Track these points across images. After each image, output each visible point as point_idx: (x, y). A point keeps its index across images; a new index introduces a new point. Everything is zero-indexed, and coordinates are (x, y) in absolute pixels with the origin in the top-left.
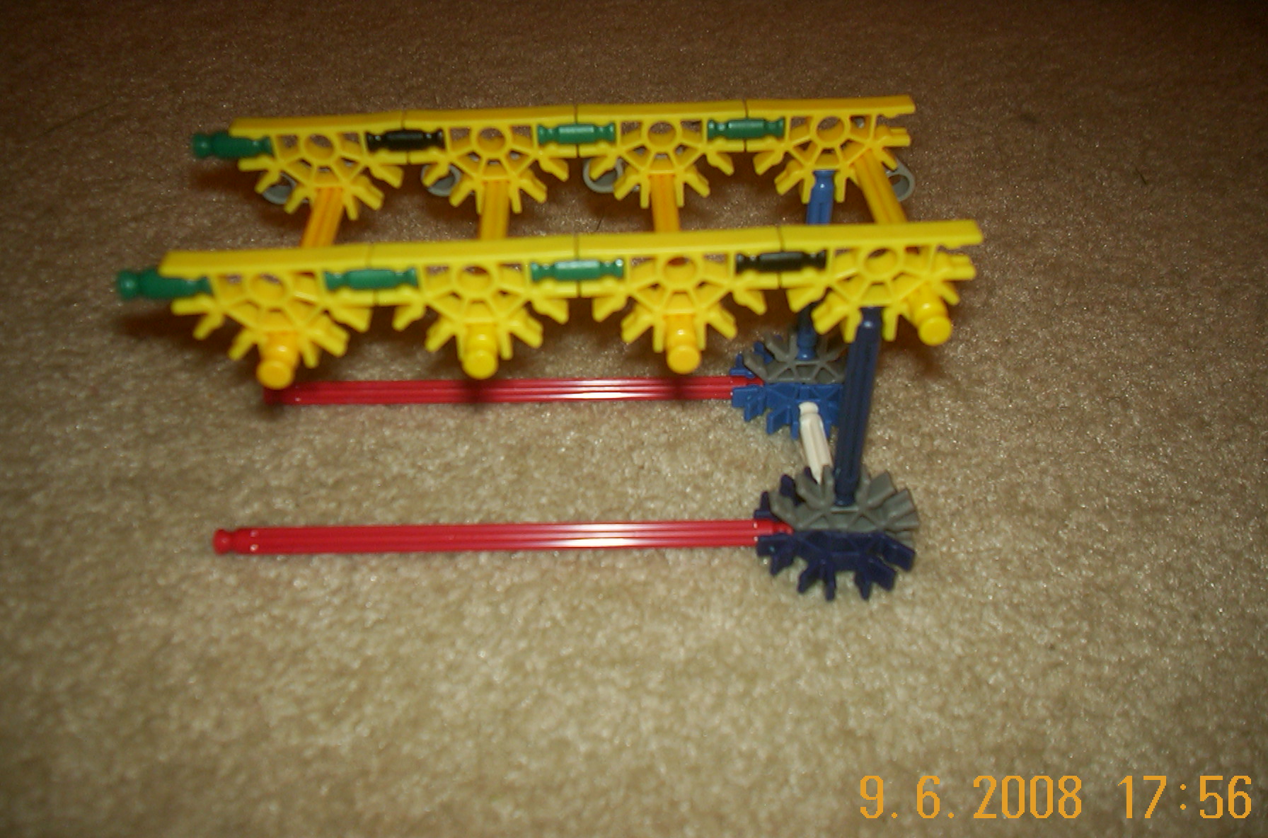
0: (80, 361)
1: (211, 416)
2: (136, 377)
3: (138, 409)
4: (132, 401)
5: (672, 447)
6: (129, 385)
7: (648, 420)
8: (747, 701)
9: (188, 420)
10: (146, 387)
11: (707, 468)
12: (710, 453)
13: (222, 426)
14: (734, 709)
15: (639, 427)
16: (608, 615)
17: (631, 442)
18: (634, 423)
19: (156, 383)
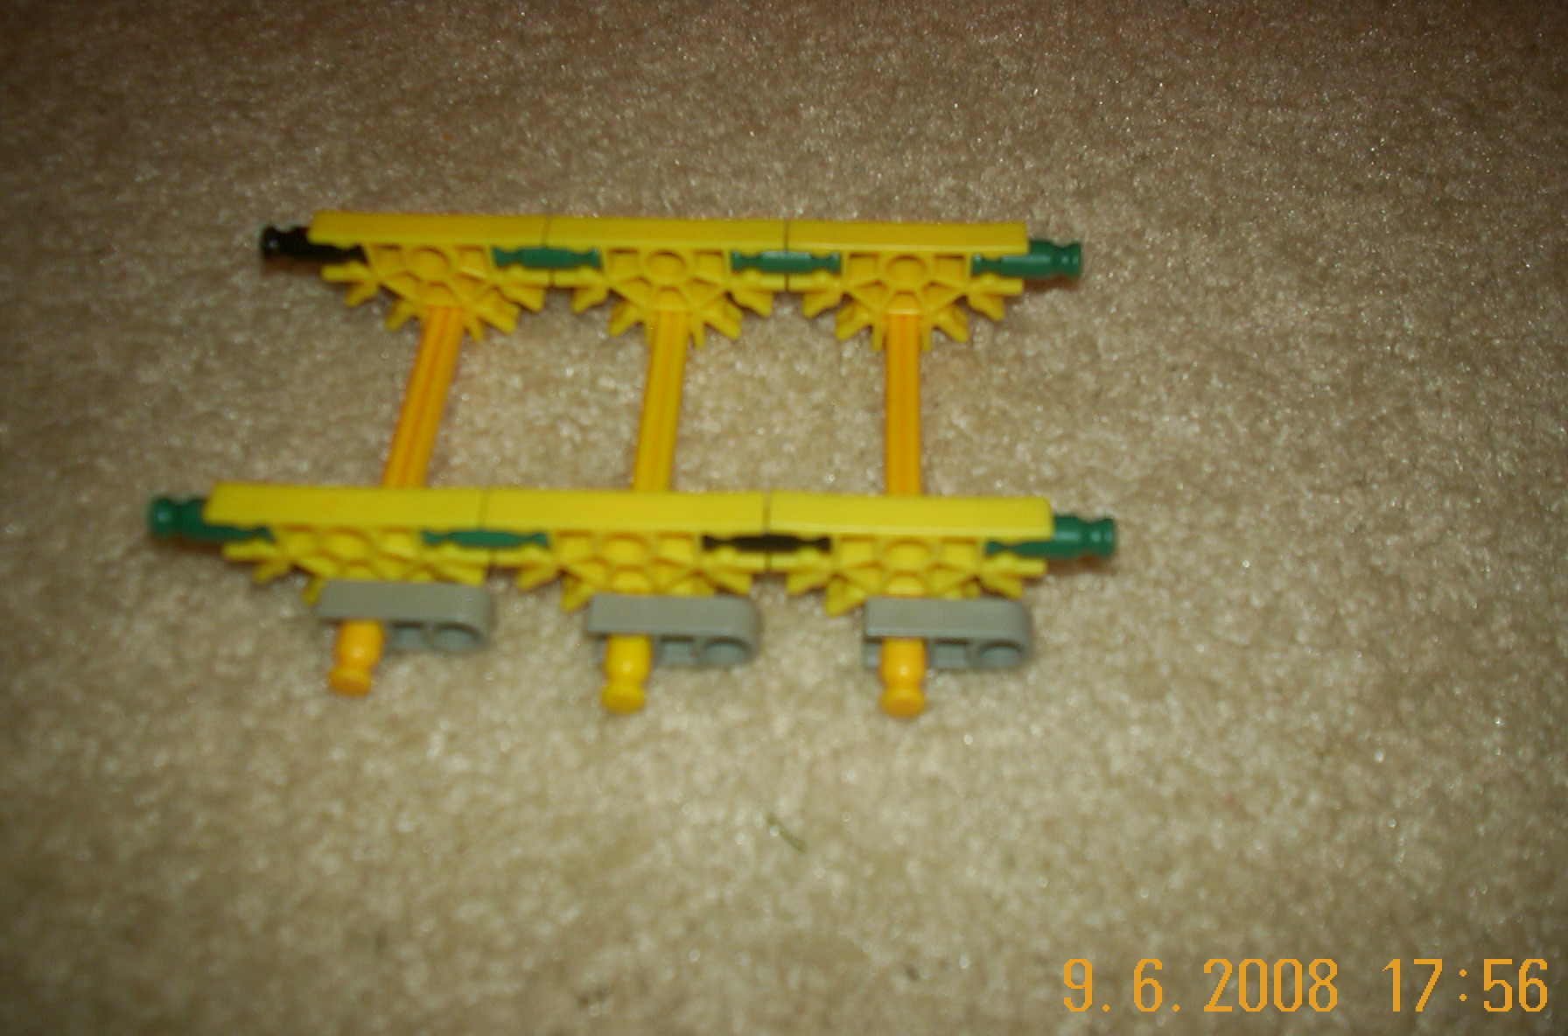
0: (261, 95)
1: (451, 164)
2: (341, 114)
3: (351, 157)
4: (342, 147)
5: (1083, 196)
6: (332, 128)
7: (1047, 161)
8: (1230, 533)
9: (421, 171)
10: (357, 127)
11: (1138, 224)
12: (1140, 204)
13: (469, 178)
14: (1211, 541)
15: (1038, 171)
16: (1028, 422)
17: (1028, 190)
18: (1029, 165)
19: (369, 122)
